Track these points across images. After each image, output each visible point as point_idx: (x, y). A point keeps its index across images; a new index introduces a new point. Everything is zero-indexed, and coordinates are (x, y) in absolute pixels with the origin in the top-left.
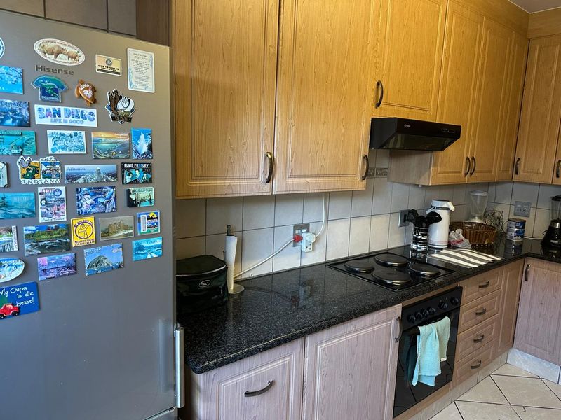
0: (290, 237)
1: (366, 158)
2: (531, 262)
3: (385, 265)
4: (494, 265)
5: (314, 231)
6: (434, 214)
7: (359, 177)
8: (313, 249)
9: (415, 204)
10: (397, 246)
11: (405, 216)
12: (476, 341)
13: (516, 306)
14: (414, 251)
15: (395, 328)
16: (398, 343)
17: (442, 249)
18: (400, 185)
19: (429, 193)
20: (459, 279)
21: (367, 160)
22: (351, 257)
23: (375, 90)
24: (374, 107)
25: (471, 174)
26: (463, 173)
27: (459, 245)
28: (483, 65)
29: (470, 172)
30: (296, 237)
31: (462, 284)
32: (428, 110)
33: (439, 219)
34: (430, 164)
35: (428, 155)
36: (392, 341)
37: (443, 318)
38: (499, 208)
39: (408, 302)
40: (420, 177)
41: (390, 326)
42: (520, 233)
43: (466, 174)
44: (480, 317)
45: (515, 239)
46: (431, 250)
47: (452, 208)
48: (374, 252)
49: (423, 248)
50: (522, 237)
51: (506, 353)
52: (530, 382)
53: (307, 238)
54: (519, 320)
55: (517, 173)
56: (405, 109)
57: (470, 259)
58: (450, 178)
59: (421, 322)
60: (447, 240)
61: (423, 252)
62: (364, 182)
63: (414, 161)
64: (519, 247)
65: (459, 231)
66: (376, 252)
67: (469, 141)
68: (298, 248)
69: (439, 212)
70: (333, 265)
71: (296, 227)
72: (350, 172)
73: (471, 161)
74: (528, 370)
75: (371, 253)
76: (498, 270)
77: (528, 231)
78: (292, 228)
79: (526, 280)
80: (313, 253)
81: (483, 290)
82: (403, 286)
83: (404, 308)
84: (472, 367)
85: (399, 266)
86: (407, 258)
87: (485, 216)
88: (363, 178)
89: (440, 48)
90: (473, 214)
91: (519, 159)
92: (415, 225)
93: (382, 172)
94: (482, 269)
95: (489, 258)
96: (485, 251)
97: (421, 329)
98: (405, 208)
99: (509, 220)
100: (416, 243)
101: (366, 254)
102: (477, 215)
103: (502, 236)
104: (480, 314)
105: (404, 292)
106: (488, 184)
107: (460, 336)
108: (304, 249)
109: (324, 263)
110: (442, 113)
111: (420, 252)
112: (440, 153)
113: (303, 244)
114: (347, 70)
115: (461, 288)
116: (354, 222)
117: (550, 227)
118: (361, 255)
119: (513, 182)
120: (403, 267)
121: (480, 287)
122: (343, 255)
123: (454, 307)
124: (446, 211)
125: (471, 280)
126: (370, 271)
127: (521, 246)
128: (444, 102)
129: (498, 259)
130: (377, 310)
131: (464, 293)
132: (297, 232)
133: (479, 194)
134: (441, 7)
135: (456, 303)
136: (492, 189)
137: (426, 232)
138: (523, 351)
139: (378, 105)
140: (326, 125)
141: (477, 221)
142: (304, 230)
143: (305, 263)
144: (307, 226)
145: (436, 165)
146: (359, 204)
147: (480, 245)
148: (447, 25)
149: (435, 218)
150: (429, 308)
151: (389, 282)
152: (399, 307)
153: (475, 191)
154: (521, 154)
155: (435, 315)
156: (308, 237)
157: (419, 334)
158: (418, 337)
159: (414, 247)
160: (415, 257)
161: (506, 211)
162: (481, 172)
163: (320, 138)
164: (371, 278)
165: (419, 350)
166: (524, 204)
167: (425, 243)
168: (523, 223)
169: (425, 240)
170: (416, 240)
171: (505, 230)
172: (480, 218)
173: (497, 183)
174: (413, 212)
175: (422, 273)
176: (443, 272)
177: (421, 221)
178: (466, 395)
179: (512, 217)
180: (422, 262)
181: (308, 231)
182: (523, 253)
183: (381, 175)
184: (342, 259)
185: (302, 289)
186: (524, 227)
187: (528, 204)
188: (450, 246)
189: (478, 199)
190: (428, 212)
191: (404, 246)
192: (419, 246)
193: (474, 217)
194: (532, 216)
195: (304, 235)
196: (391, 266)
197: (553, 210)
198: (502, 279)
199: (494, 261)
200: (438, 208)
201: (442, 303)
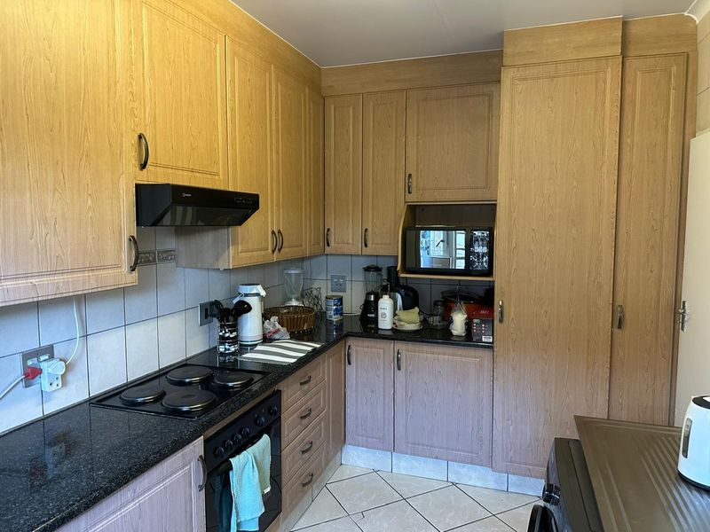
0: (18, 372)
1: (132, 240)
2: (352, 342)
3: (181, 383)
4: (314, 354)
5: (63, 356)
6: (242, 303)
7: (125, 268)
8: (64, 384)
9: (218, 293)
10: (199, 352)
11: (206, 310)
12: (303, 452)
13: (343, 396)
14: (222, 354)
15: (197, 472)
16: (204, 490)
17: (256, 345)
18: (195, 271)
19: (234, 278)
20: (276, 381)
21: (135, 243)
22: (131, 382)
23: (137, 145)
24: (138, 169)
25: (280, 250)
26: (270, 251)
27: (276, 336)
28: (277, 121)
29: (278, 247)
30: (29, 371)
31: (281, 386)
32: (217, 174)
33: (249, 309)
34: (228, 242)
35: (225, 231)
36: (194, 490)
37: (260, 437)
38: (316, 285)
39: (211, 432)
40: (217, 260)
41: (190, 472)
42: (339, 311)
43: (273, 251)
44: (306, 421)
45: (335, 318)
46: (244, 348)
47: (263, 293)
48: (167, 368)
49: (233, 349)
50: (341, 314)
51: (339, 453)
52: (366, 480)
53: (50, 370)
54: (348, 410)
55: (328, 245)
56: (185, 173)
57: (287, 352)
58: (256, 257)
59: (232, 452)
60: (261, 333)
61: (233, 354)
62: (135, 274)
63: (208, 239)
64: (340, 326)
65: (274, 319)
66: (170, 366)
67: (272, 212)
68: (35, 388)
69: (247, 299)
70: (101, 401)
71: (27, 356)
72: (110, 262)
73: (277, 235)
74: (363, 466)
75: (163, 369)
76: (319, 359)
77: (346, 308)
78: (19, 358)
79: (349, 363)
80: (65, 391)
81: (306, 387)
82: (206, 410)
83: (206, 441)
84: (304, 485)
85: (201, 382)
86: (211, 368)
87: (303, 297)
88: (133, 269)
89: (222, 98)
90: (290, 296)
91: (328, 230)
92: (220, 321)
93: (167, 256)
94: (302, 362)
95: (308, 347)
96: (305, 338)
97: (234, 461)
98: (205, 300)
99: (326, 298)
100: (223, 344)
101: (155, 373)
102: (293, 296)
103: (321, 316)
104: (305, 417)
105: (205, 419)
106: (303, 259)
107: (285, 452)
108: (46, 388)
109: (86, 402)
110: (235, 178)
111: (229, 354)
112: (239, 228)
113: (44, 380)
114: (86, 114)
115: (279, 392)
116: (131, 331)
117: (366, 300)
118: (148, 376)
119: (327, 255)
120: (206, 383)
121: (301, 384)
122: (119, 381)
123: (274, 418)
124: (257, 297)
125: (291, 379)
126: (159, 398)
127: (342, 324)
128: (236, 164)
129: (318, 346)
130: (168, 456)
131: (284, 397)
132: (30, 363)
133: (292, 272)
134: (218, 46)
135: (275, 413)
136: (306, 264)
137: (235, 327)
138: (355, 445)
139: (143, 166)
140: (57, 194)
141: (294, 303)
142: (42, 358)
143: (51, 408)
144: (49, 351)
145: (235, 242)
146: (136, 304)
147: (299, 332)
148: (228, 70)
149: (244, 308)
150: (241, 430)
151: (185, 409)
152: (199, 442)
153: (288, 269)
154: (330, 224)
155: (250, 436)
156: (51, 368)
157: (232, 469)
158: (231, 473)
159: (221, 350)
160: (224, 362)
161: (323, 288)
162: (291, 247)
163: (48, 215)
164: (160, 409)
165: (234, 490)
166: (339, 277)
167: (235, 341)
168: (340, 300)
169: (236, 337)
170: (223, 340)
171: (324, 309)
172: (297, 299)
173: (310, 258)
174: (216, 303)
175: (231, 384)
176: (257, 377)
177: (226, 314)
178: (301, 521)
179: (330, 294)
180: (232, 367)
181: (52, 357)
182: (344, 333)
183: (165, 259)
184: (117, 388)
185: (49, 452)
186: (341, 304)
187: (343, 277)
188: (267, 339)
189: (293, 277)
190: (235, 301)
191: (210, 350)
192: (227, 347)
193: (290, 299)
194: (348, 291)
195: (44, 366)
196: (190, 383)
197: (366, 282)
198: (324, 369)
199: (315, 349)
200: (246, 295)
201: (258, 417)
